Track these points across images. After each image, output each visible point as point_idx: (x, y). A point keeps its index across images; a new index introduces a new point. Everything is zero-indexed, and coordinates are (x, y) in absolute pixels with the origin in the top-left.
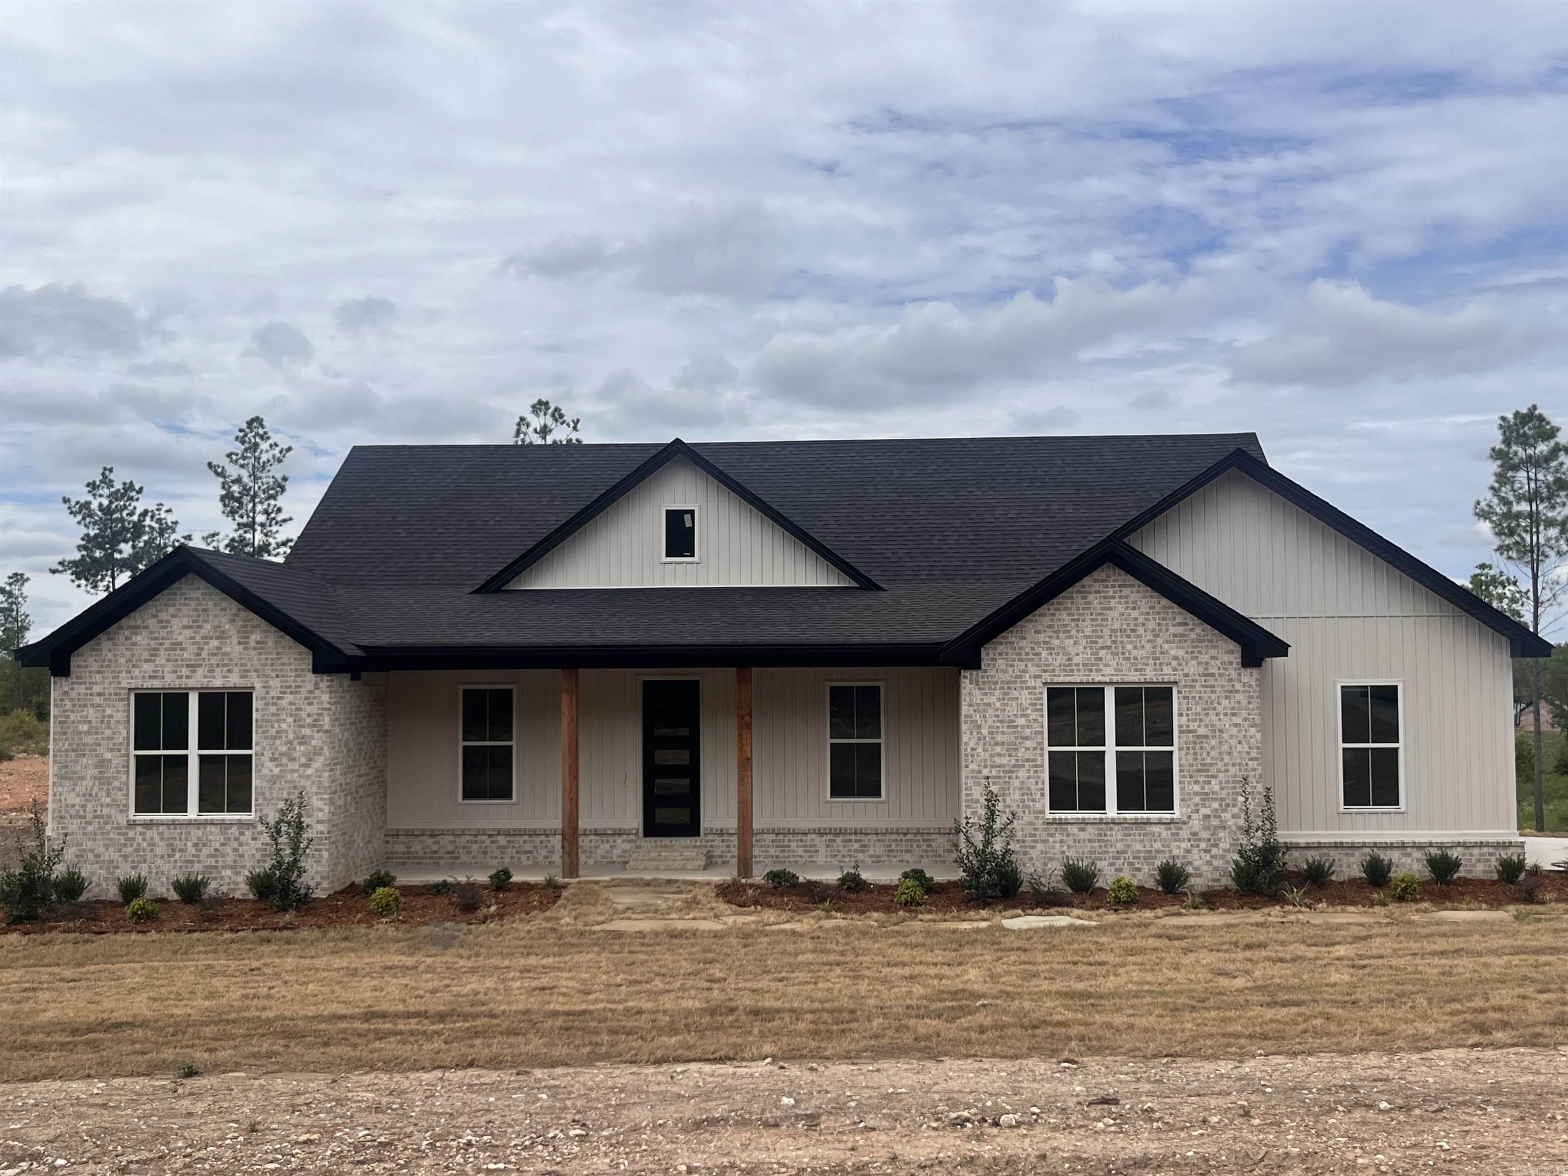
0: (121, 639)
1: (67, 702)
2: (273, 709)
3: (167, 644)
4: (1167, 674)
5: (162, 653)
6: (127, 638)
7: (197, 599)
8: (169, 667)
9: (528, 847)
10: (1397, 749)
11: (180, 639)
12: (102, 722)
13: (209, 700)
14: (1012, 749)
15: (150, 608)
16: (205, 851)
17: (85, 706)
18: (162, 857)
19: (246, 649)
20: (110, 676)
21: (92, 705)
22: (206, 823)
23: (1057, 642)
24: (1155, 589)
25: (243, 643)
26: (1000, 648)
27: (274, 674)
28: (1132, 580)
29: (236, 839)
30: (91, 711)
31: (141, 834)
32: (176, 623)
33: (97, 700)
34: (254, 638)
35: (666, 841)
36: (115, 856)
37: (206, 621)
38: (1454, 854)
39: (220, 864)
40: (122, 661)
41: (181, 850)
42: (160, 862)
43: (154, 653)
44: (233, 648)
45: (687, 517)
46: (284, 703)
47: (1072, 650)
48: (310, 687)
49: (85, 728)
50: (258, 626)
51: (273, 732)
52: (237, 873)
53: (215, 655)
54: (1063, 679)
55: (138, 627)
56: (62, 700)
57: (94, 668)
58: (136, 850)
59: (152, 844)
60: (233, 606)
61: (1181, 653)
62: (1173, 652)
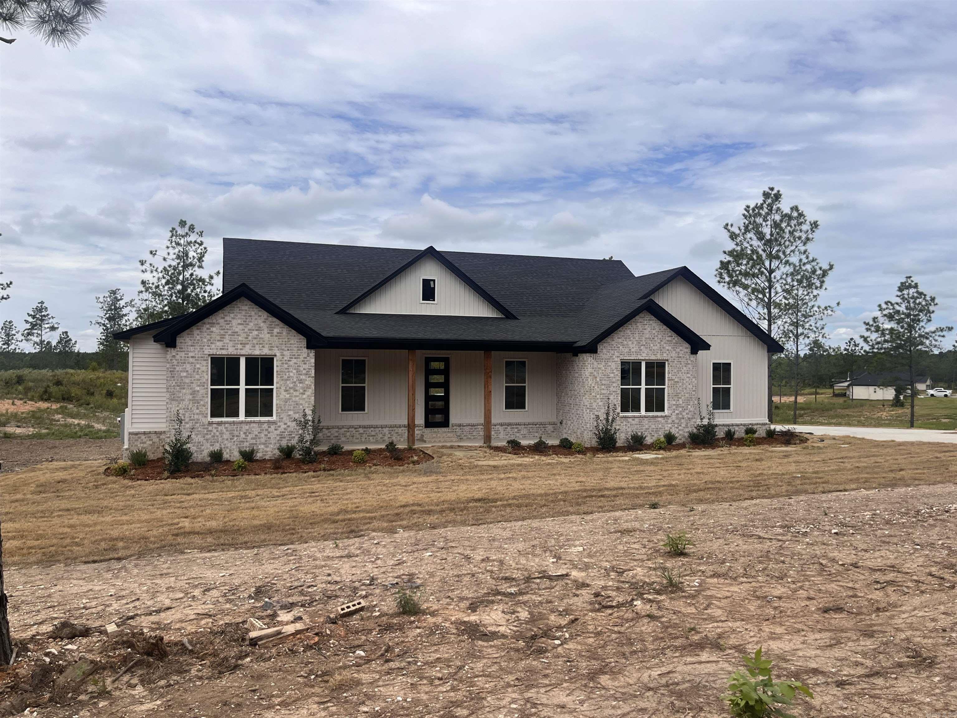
0: (205, 329)
1: (174, 361)
2: (286, 366)
3: (230, 332)
4: (665, 356)
5: (227, 337)
6: (208, 329)
7: (246, 310)
8: (231, 344)
9: (373, 433)
10: (729, 388)
11: (237, 330)
12: (194, 371)
13: (251, 361)
14: (608, 387)
15: (220, 314)
16: (250, 436)
17: (184, 363)
18: (227, 439)
19: (271, 336)
20: (198, 348)
21: (188, 363)
22: (251, 422)
23: (625, 343)
24: (661, 321)
25: (271, 333)
26: (605, 345)
27: (286, 349)
28: (653, 318)
29: (266, 430)
30: (188, 366)
31: (215, 428)
32: (234, 322)
33: (191, 360)
34: (276, 331)
35: (436, 429)
36: (201, 439)
37: (251, 322)
39: (258, 442)
40: (205, 340)
41: (237, 436)
42: (226, 442)
43: (222, 337)
44: (265, 335)
45: (432, 283)
46: (291, 363)
47: (631, 346)
48: (305, 355)
49: (185, 374)
50: (278, 325)
51: (286, 377)
52: (267, 447)
53: (256, 338)
54: (627, 358)
55: (214, 323)
56: (171, 360)
57: (190, 344)
58: (213, 436)
59: (222, 433)
60: (265, 314)
61: (670, 348)
62: (667, 348)
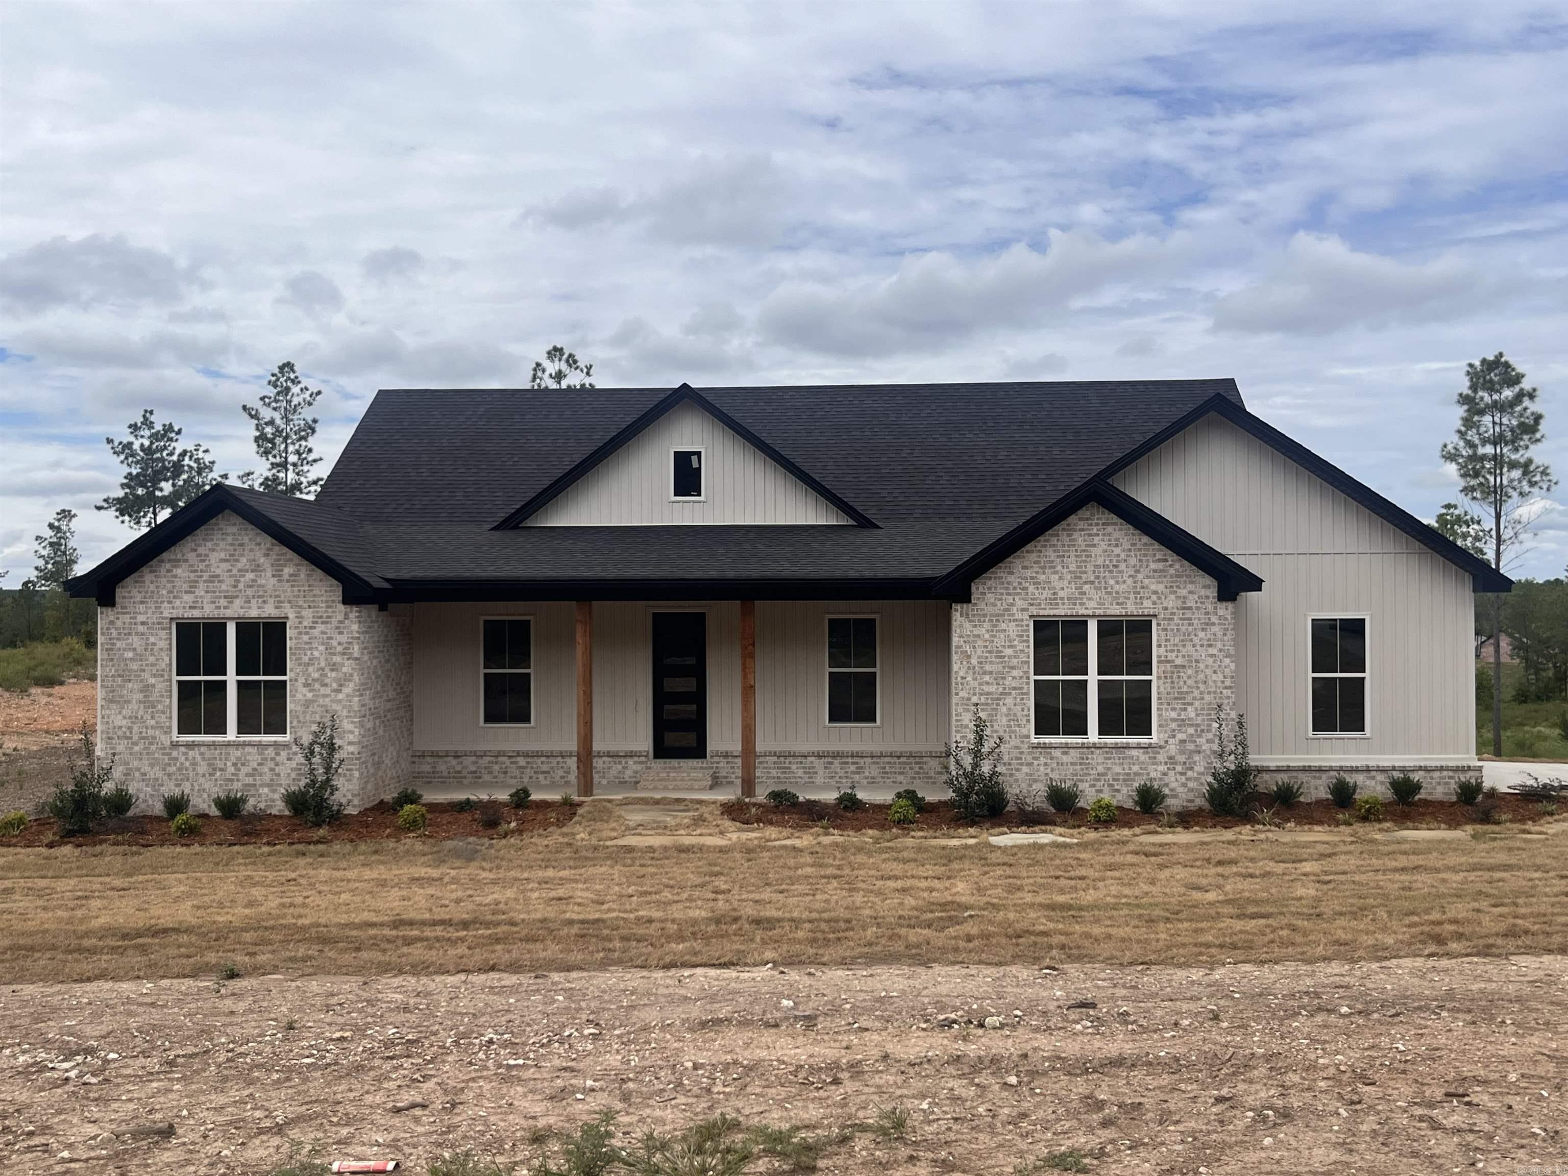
0: (163, 571)
1: (113, 631)
2: (305, 638)
3: (206, 576)
4: (1147, 608)
5: (201, 584)
6: (168, 571)
7: (234, 534)
8: (208, 597)
9: (545, 768)
10: (1363, 679)
11: (218, 572)
12: (146, 650)
13: (246, 629)
14: (1000, 677)
15: (188, 544)
16: (244, 770)
17: (130, 634)
18: (204, 775)
19: (279, 581)
20: (153, 606)
21: (137, 634)
22: (244, 744)
23: (1043, 577)
24: (1137, 527)
25: (277, 575)
26: (990, 583)
27: (306, 605)
28: (1115, 519)
29: (273, 759)
30: (136, 639)
31: (184, 754)
32: (214, 557)
33: (141, 628)
34: (287, 571)
35: (674, 762)
36: (160, 774)
37: (242, 555)
38: (1416, 777)
39: (258, 783)
40: (164, 592)
41: (221, 770)
42: (202, 780)
43: (193, 584)
44: (268, 580)
45: (694, 459)
46: (316, 632)
47: (1057, 584)
48: (340, 617)
49: (130, 655)
50: (291, 560)
51: (306, 659)
52: (274, 791)
53: (251, 587)
54: (1047, 612)
55: (179, 561)
56: (108, 629)
57: (138, 599)
58: (179, 769)
59: (194, 764)
60: (268, 541)
61: (1160, 588)
62: (1153, 587)
